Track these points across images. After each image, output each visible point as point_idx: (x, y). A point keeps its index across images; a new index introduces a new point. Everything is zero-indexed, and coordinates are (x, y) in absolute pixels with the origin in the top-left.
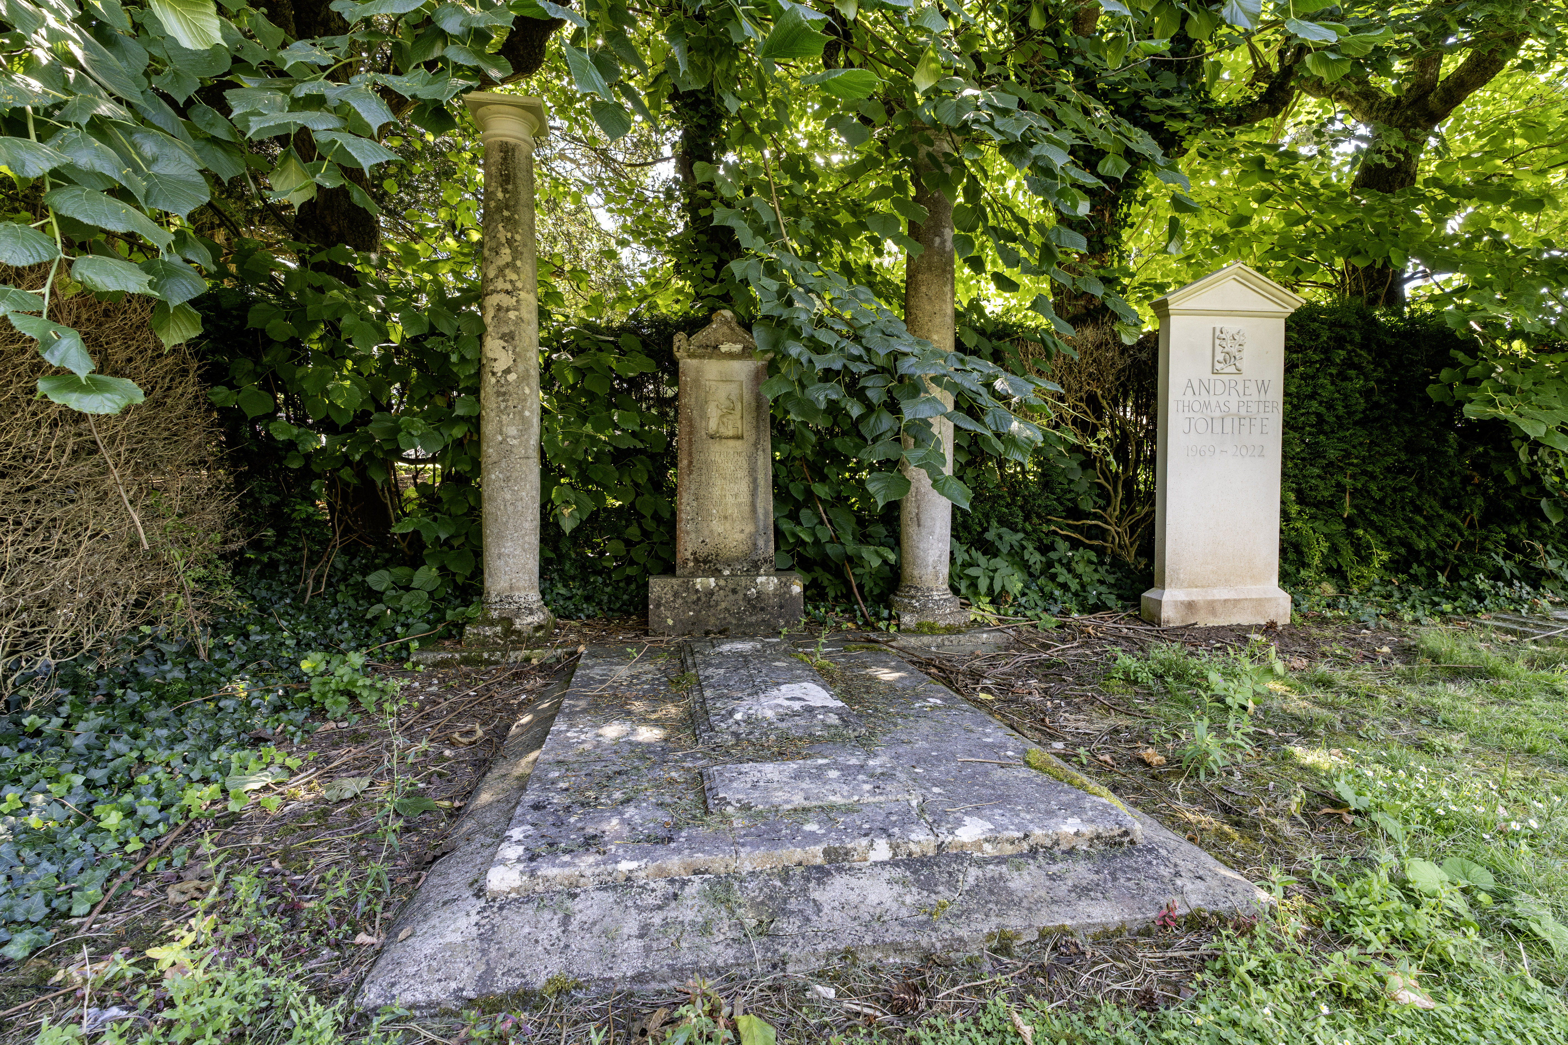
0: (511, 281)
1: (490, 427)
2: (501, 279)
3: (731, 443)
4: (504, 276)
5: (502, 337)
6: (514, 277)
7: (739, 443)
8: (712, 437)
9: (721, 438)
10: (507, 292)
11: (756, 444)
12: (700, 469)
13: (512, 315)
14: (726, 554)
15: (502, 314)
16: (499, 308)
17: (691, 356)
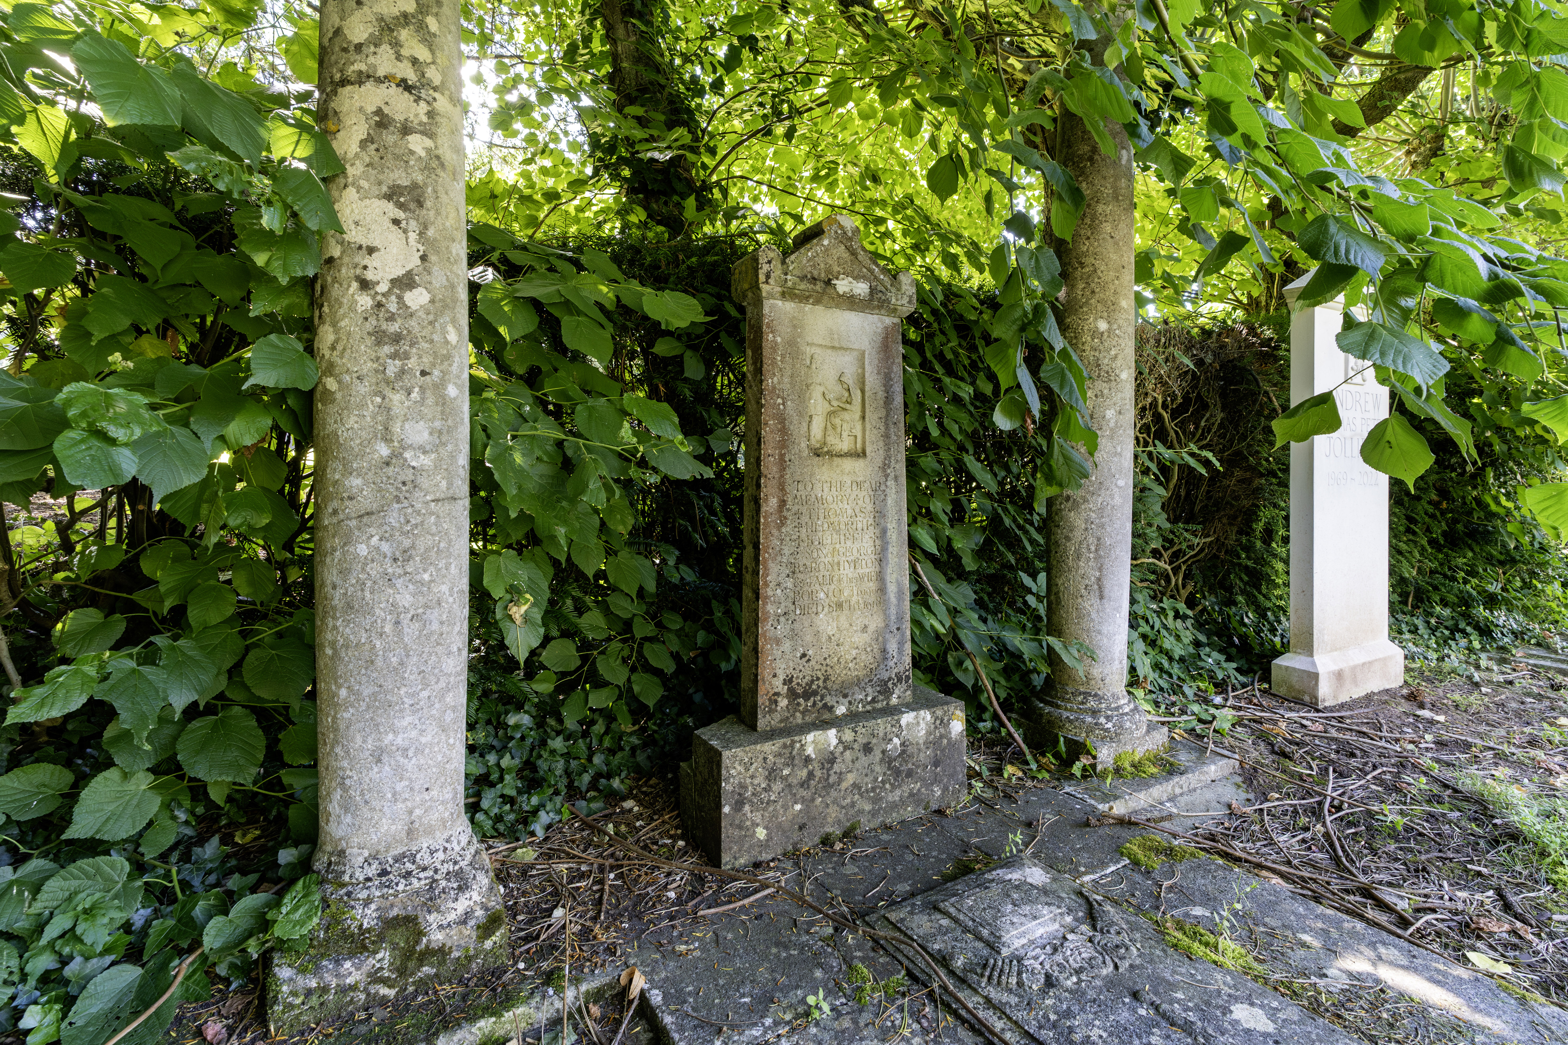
0: (415, 61)
1: (352, 421)
2: (386, 50)
3: (848, 464)
4: (396, 45)
5: (392, 194)
6: (423, 54)
7: (858, 465)
8: (817, 453)
9: (832, 454)
10: (405, 86)
11: (884, 467)
12: (799, 515)
13: (417, 143)
14: (840, 674)
15: (390, 138)
16: (382, 121)
17: (787, 294)
